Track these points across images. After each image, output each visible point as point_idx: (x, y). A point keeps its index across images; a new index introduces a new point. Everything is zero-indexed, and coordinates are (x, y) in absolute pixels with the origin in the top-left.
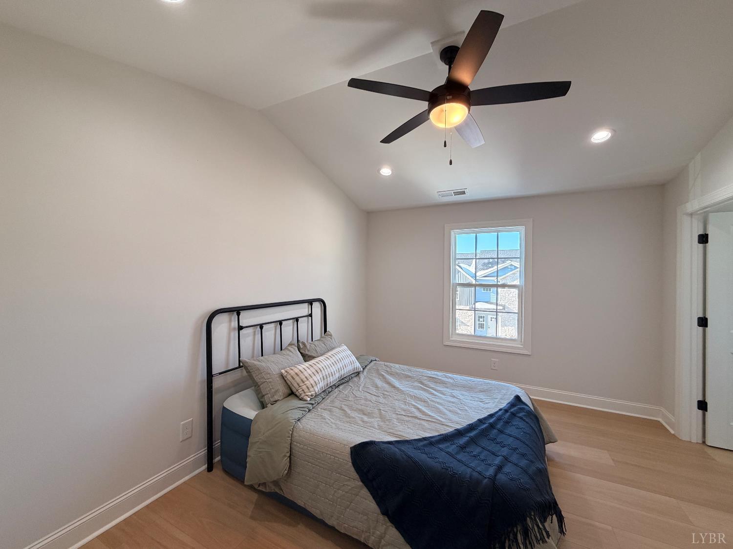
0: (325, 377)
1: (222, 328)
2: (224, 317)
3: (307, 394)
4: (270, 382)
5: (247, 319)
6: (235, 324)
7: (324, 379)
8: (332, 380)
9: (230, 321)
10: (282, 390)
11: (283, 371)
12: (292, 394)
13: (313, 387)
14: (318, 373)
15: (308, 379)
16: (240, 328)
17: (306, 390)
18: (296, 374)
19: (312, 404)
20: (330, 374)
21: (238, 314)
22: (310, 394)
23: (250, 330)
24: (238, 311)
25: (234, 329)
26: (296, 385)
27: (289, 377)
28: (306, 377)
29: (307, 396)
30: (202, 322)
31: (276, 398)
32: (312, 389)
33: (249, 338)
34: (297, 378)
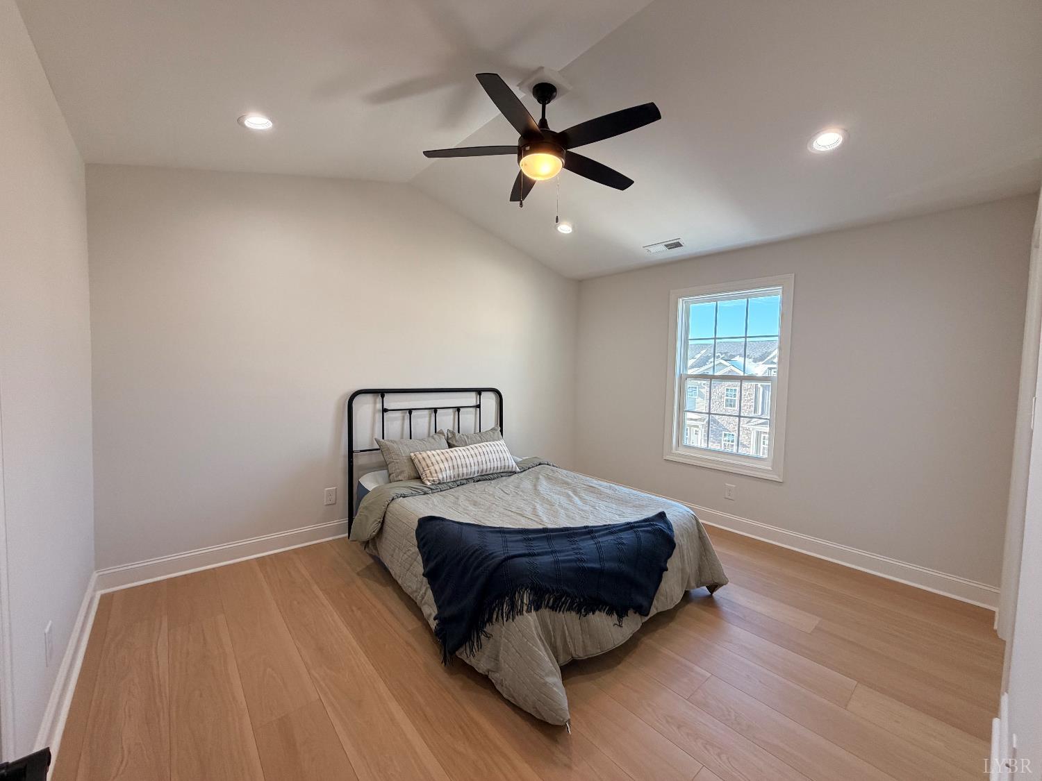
0: (456, 467)
1: (365, 409)
2: (369, 397)
3: (429, 478)
4: (397, 463)
5: (392, 402)
6: (379, 406)
7: (454, 468)
8: (465, 472)
9: (375, 403)
10: (408, 471)
11: (412, 454)
12: (418, 478)
13: (436, 473)
14: (447, 461)
15: (433, 465)
16: (385, 410)
17: (429, 475)
18: (423, 458)
19: (432, 489)
20: (464, 465)
21: (383, 397)
22: (432, 479)
23: (399, 414)
24: (382, 393)
25: (379, 410)
26: (421, 469)
27: (416, 461)
28: (432, 463)
29: (429, 480)
30: (344, 405)
31: (400, 478)
32: (435, 475)
33: (395, 424)
34: (424, 464)
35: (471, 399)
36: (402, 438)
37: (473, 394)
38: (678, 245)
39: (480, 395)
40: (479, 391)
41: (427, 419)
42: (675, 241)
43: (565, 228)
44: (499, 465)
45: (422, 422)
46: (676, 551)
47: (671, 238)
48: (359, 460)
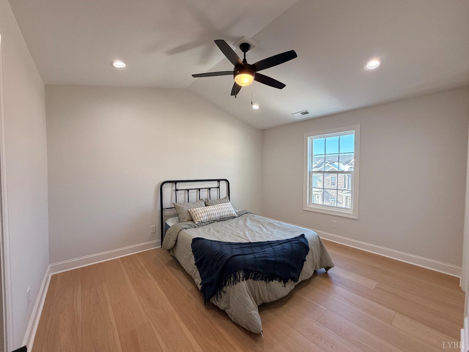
0: (209, 215)
1: (168, 190)
2: (169, 185)
3: (197, 220)
4: (183, 213)
5: (180, 186)
6: (174, 188)
7: (208, 216)
8: (213, 217)
9: (172, 187)
10: (187, 217)
11: (189, 210)
12: (192, 220)
13: (200, 218)
14: (205, 212)
15: (199, 214)
16: (177, 190)
17: (197, 219)
18: (194, 211)
19: (198, 225)
20: (213, 214)
21: (176, 184)
22: (198, 221)
23: (183, 192)
24: (175, 182)
25: (174, 190)
26: (193, 216)
27: (191, 212)
28: (198, 213)
29: (197, 221)
30: (159, 187)
31: (184, 220)
32: (199, 219)
33: (181, 196)
34: (194, 213)
35: (215, 184)
36: (185, 202)
37: (216, 182)
38: (307, 113)
39: (219, 182)
40: (219, 181)
41: (196, 194)
42: (305, 111)
43: (256, 107)
44: (228, 214)
45: (193, 195)
46: (310, 252)
47: (303, 110)
48: (166, 213)
